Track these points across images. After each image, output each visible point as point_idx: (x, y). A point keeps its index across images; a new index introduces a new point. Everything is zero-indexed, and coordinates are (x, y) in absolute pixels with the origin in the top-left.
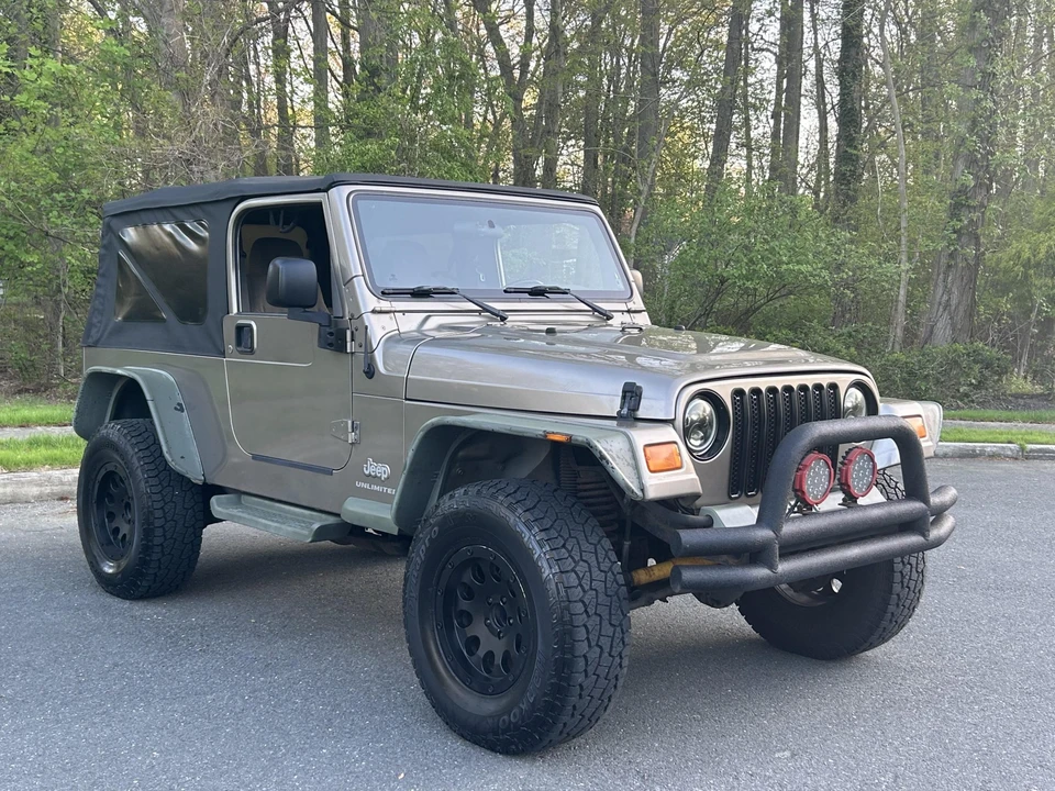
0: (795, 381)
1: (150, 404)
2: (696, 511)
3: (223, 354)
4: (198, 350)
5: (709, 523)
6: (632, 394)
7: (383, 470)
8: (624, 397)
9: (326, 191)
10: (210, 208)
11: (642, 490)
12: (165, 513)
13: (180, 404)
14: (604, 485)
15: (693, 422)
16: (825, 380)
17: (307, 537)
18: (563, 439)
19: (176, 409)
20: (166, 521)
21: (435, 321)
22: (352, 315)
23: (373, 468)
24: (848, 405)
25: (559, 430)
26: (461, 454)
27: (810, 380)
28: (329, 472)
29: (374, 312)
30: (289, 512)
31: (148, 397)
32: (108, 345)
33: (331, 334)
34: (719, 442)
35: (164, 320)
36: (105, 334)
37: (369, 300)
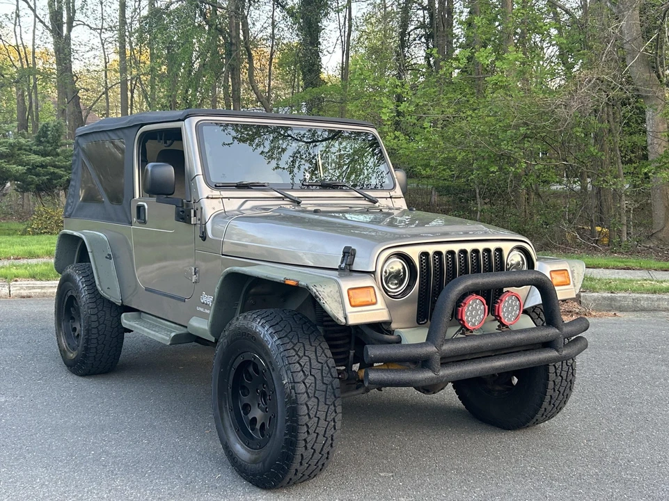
0: (468, 246)
1: (90, 254)
2: (391, 332)
3: (131, 223)
4: (118, 220)
5: (399, 341)
6: (349, 254)
7: (210, 300)
8: (344, 256)
9: (183, 120)
10: (126, 131)
11: (346, 318)
12: (98, 318)
13: (109, 255)
16: (493, 246)
17: (167, 340)
18: (295, 283)
19: (106, 257)
20: (100, 324)
21: (249, 204)
22: (195, 200)
23: (205, 298)
27: (480, 246)
28: (183, 300)
29: (208, 198)
31: (89, 250)
32: (76, 216)
33: (183, 212)
34: (410, 286)
35: (103, 202)
36: (75, 210)
37: (206, 191)
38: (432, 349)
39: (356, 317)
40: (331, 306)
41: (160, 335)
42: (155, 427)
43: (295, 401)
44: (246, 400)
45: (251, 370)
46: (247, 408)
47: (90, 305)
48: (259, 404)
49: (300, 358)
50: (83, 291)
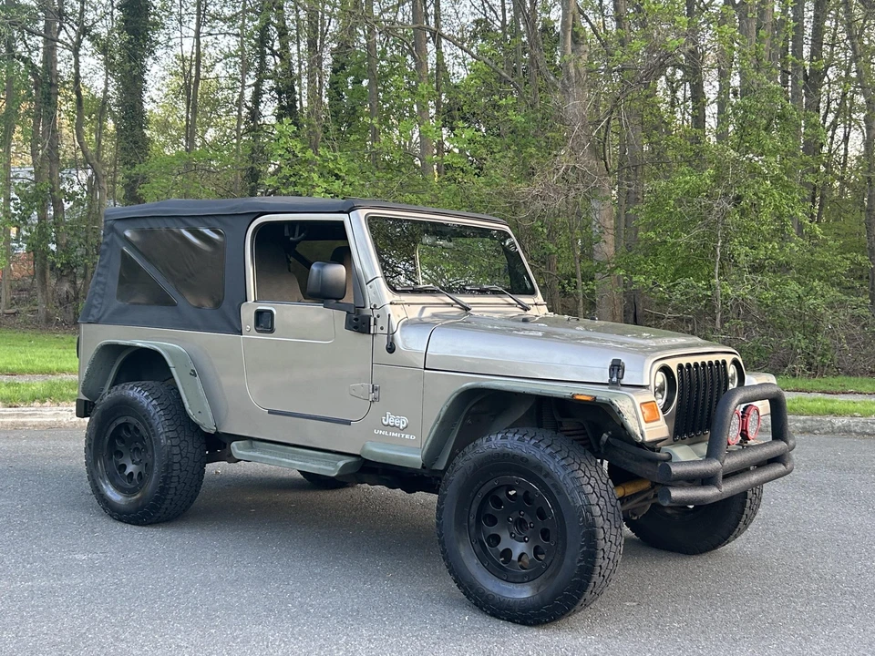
0: (706, 359)
1: (173, 370)
2: (657, 450)
3: (239, 332)
4: (210, 328)
5: (669, 458)
6: (617, 367)
7: (402, 422)
8: (612, 370)
9: (348, 213)
10: (227, 219)
11: (643, 435)
12: (181, 450)
13: (192, 371)
14: (582, 432)
15: (658, 386)
16: (720, 358)
17: (333, 472)
18: (588, 399)
19: (191, 374)
20: (182, 458)
22: (375, 306)
23: (390, 419)
25: (582, 392)
27: (713, 359)
28: (348, 423)
29: (391, 303)
31: (170, 364)
32: (107, 322)
33: (356, 319)
35: (175, 305)
36: (109, 312)
37: (388, 295)
38: (714, 465)
39: (651, 433)
40: (631, 422)
43: (593, 525)
44: (493, 530)
45: (502, 496)
46: (496, 539)
47: (170, 434)
48: (511, 534)
49: (589, 479)
50: (156, 416)
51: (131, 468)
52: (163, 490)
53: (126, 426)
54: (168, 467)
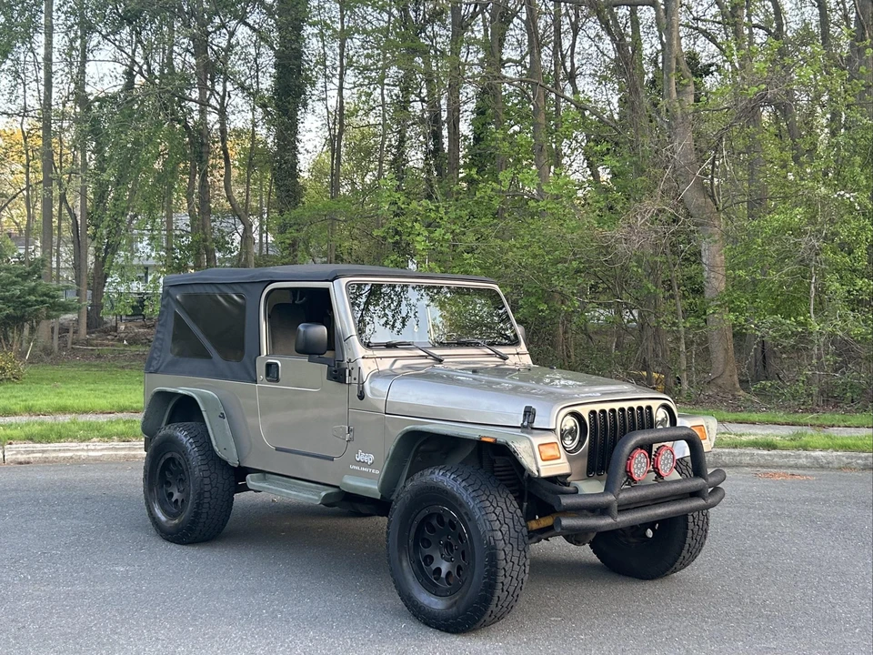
0: (626, 405)
1: (204, 414)
2: (568, 484)
3: (256, 381)
4: (236, 378)
5: (576, 492)
6: (529, 413)
7: (369, 458)
8: (525, 415)
9: (332, 281)
10: (247, 286)
11: (538, 471)
12: (211, 481)
13: (222, 414)
15: (566, 430)
16: (644, 404)
17: (318, 500)
18: (491, 440)
19: (219, 416)
20: (212, 488)
22: (350, 360)
23: (361, 457)
24: (659, 419)
25: (488, 435)
26: (422, 448)
27: (635, 405)
28: (331, 459)
29: (363, 358)
30: (300, 485)
31: (202, 409)
33: (335, 371)
34: (581, 442)
35: (211, 358)
36: (164, 365)
37: (360, 351)
38: (611, 498)
39: (547, 470)
40: (527, 461)
41: (305, 495)
42: (305, 588)
43: (494, 548)
44: (427, 551)
45: (434, 522)
46: (429, 559)
47: (203, 468)
48: (442, 555)
49: (495, 508)
50: (192, 452)
51: (176, 495)
52: (197, 514)
53: (172, 460)
54: (200, 495)
